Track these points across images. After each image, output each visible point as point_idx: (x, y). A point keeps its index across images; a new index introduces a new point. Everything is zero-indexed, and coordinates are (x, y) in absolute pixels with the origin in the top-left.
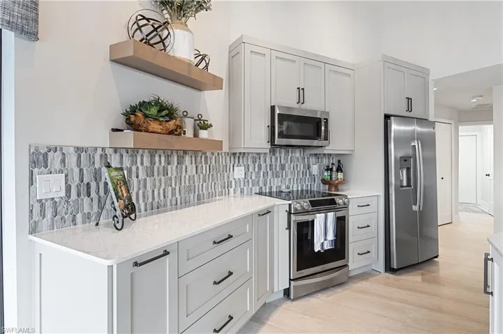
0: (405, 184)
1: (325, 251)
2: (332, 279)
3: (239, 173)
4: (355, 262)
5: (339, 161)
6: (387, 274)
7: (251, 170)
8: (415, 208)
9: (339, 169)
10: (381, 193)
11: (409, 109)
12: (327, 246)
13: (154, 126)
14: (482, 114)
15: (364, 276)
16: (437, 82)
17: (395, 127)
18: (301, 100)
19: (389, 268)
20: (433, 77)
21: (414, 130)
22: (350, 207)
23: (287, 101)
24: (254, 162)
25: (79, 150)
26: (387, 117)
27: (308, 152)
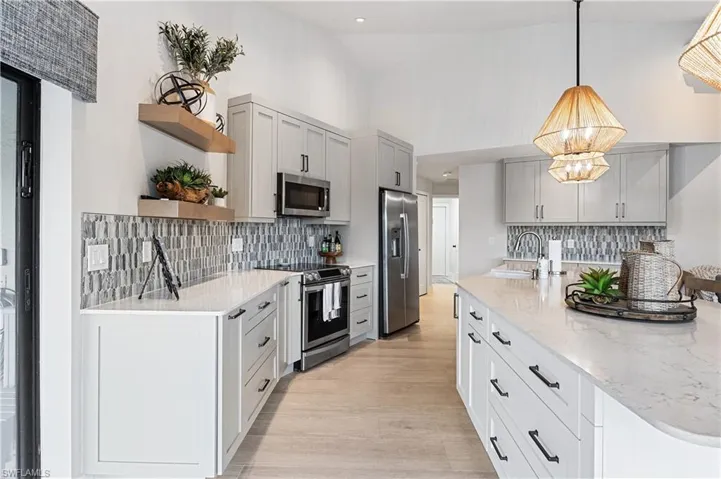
0: (395, 254)
1: (333, 320)
2: (336, 349)
3: (237, 245)
4: (355, 331)
5: (337, 232)
6: (381, 341)
7: (249, 242)
8: (403, 276)
9: (337, 241)
10: (376, 264)
11: (398, 184)
12: (334, 316)
13: (191, 195)
14: (449, 188)
15: (361, 345)
16: (418, 158)
17: (388, 196)
18: (305, 169)
19: (382, 335)
20: (416, 153)
21: (401, 202)
22: (352, 277)
23: (292, 168)
24: (252, 233)
25: (118, 218)
26: (382, 190)
27: (306, 222)
